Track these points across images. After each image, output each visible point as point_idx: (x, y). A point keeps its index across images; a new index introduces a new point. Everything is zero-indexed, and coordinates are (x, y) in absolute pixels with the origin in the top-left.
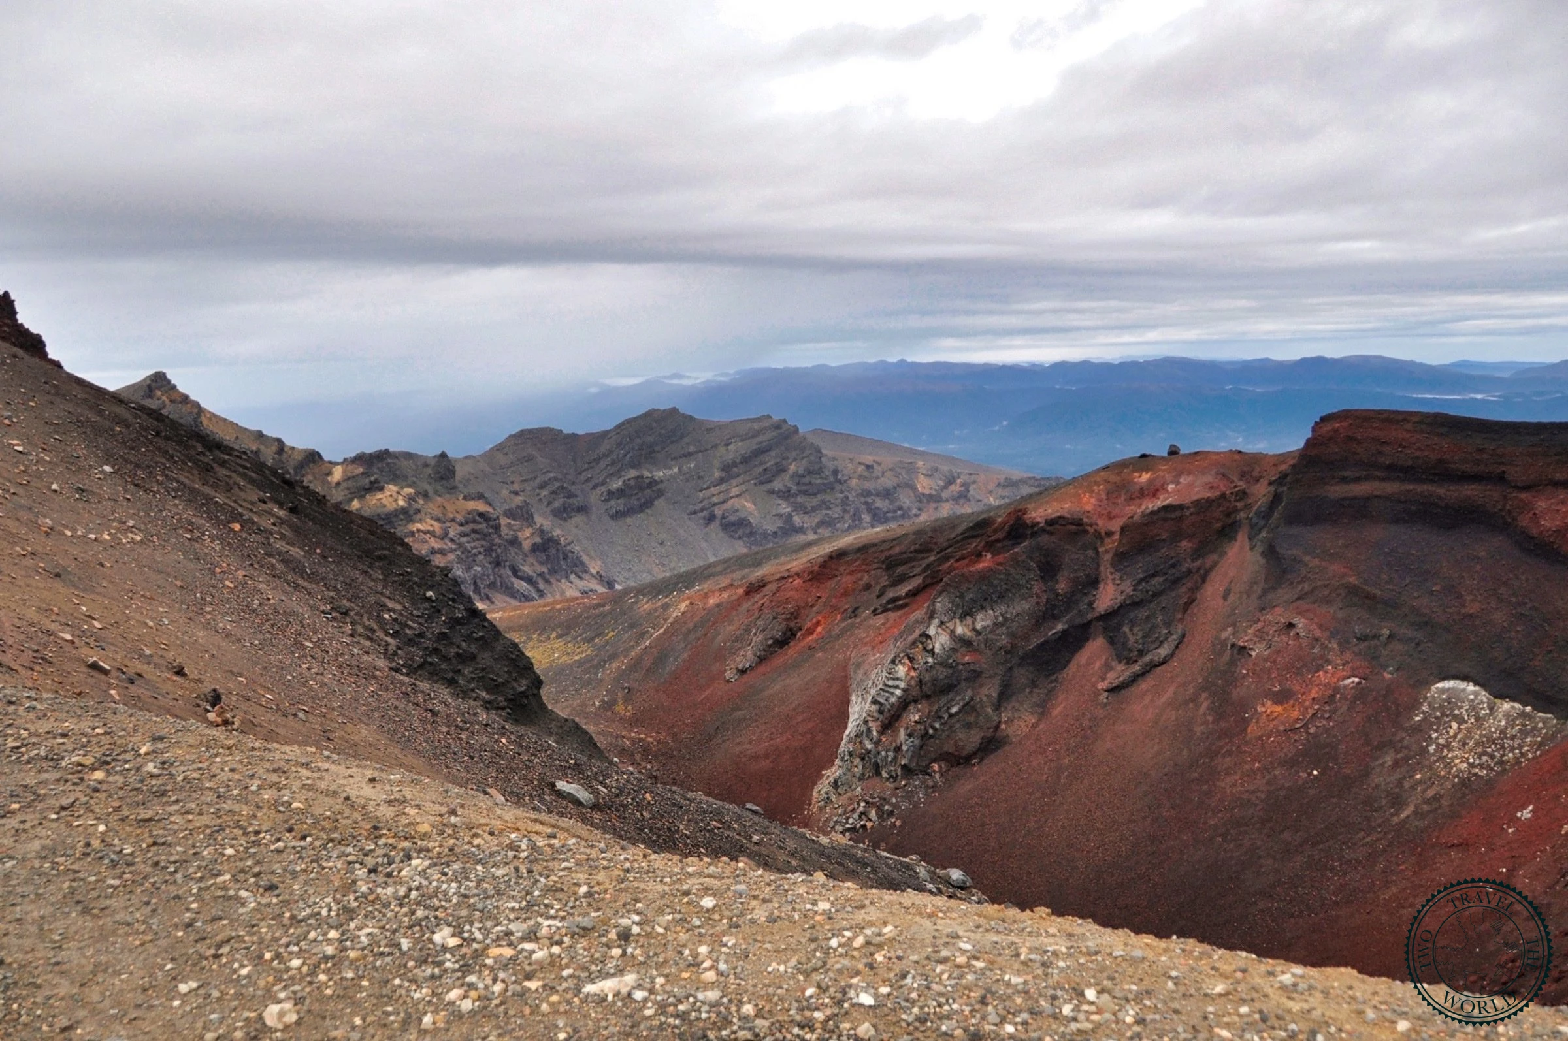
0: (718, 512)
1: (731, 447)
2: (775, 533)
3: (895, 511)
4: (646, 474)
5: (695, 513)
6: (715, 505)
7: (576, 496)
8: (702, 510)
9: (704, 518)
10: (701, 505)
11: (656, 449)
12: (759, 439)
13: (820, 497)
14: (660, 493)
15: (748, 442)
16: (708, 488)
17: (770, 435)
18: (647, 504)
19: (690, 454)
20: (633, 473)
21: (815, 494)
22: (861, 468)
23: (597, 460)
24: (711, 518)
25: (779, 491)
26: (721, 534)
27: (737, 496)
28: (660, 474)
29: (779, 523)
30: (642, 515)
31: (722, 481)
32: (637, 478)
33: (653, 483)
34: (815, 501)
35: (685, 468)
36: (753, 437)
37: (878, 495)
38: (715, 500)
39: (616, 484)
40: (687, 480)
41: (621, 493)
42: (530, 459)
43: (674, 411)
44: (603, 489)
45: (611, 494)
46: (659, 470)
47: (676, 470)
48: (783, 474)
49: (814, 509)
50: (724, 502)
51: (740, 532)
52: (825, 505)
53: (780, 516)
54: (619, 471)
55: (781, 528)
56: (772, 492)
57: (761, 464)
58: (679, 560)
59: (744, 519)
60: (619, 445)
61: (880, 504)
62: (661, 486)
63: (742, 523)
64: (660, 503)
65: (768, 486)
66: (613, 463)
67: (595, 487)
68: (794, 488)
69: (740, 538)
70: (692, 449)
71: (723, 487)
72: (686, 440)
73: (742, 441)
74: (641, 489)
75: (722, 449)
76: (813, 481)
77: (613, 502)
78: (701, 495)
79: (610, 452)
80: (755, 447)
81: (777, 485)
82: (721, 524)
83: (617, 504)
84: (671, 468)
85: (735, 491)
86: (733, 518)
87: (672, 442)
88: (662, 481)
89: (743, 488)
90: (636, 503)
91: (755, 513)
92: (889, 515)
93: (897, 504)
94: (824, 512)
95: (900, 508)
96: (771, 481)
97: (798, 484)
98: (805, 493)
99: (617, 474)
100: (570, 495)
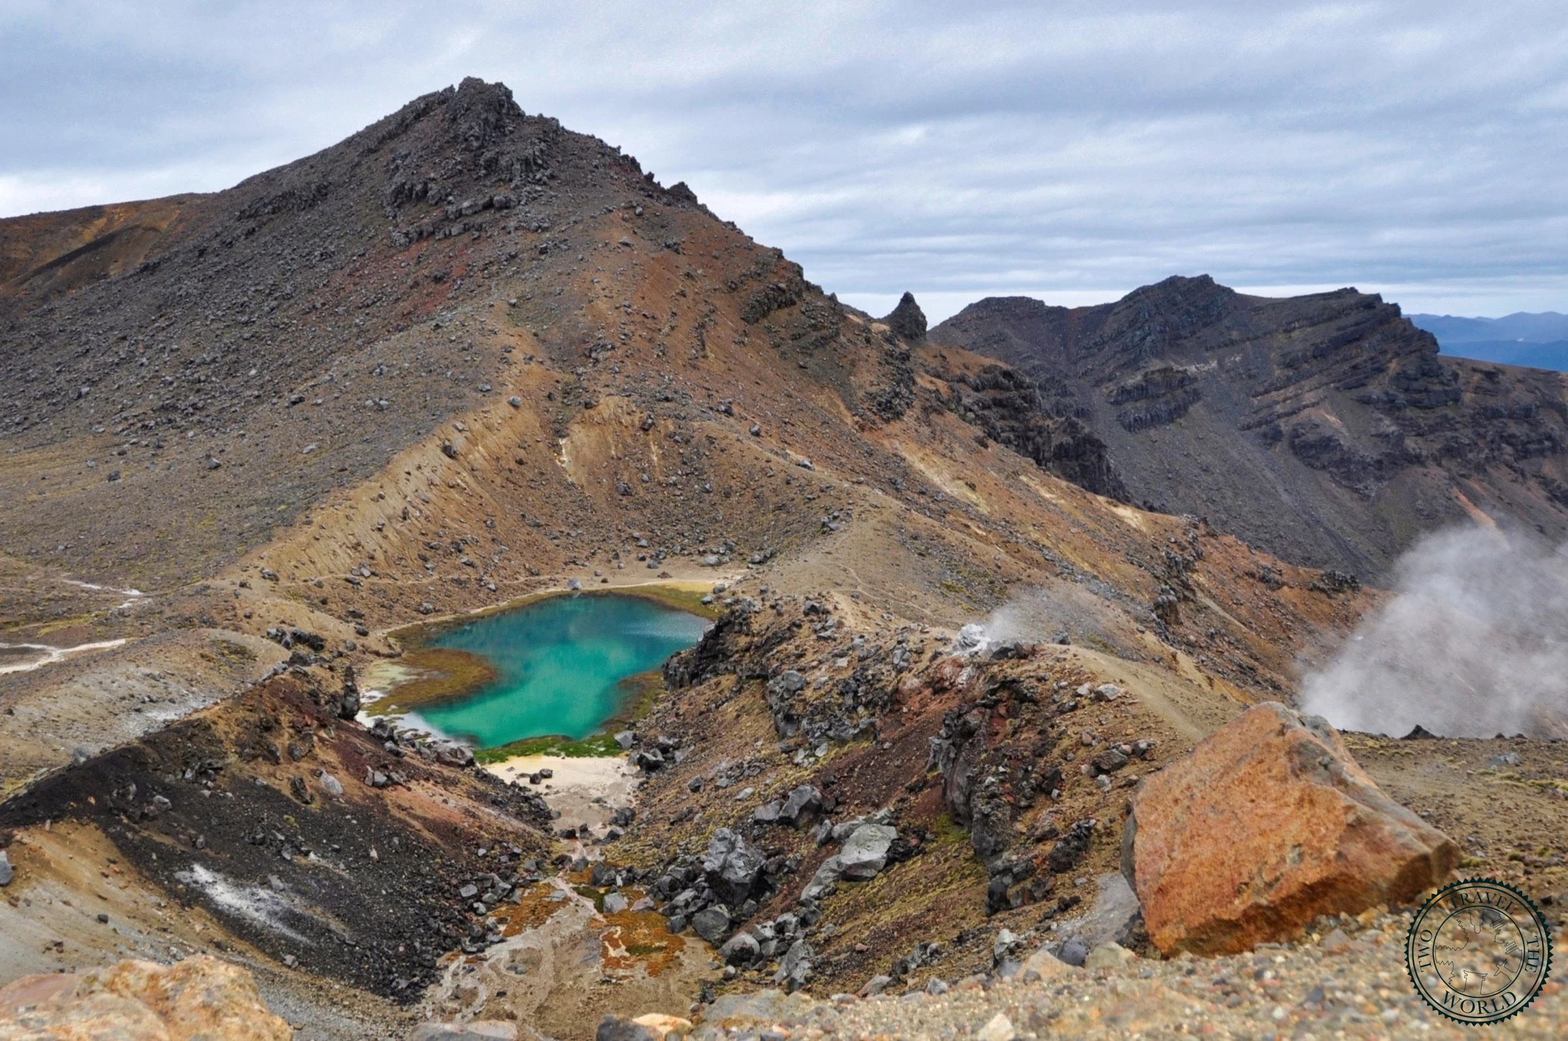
0: (1284, 426)
1: (1296, 334)
2: (1380, 462)
3: (1540, 442)
4: (1176, 367)
5: (1249, 428)
6: (1279, 417)
7: (1073, 395)
8: (1259, 424)
9: (1265, 436)
10: (1257, 418)
11: (1183, 333)
12: (1343, 322)
13: (1441, 411)
14: (1196, 396)
15: (1322, 326)
16: (1267, 392)
17: (1353, 318)
18: (1178, 411)
19: (1232, 343)
20: (1156, 364)
21: (1430, 407)
22: (1477, 377)
23: (1100, 346)
24: (1276, 436)
25: (1379, 400)
26: (1294, 461)
27: (1313, 405)
28: (1192, 369)
29: (1385, 448)
30: (1171, 427)
31: (1288, 382)
32: (1165, 370)
33: (1185, 380)
34: (1432, 417)
35: (1228, 363)
36: (1330, 319)
37: (1511, 416)
38: (1279, 409)
39: (1134, 379)
40: (1233, 381)
41: (1141, 391)
42: (1002, 339)
43: (1205, 281)
44: (1111, 386)
45: (1127, 394)
46: (1190, 363)
47: (1214, 364)
48: (1380, 377)
49: (1433, 429)
50: (1293, 413)
51: (1325, 458)
52: (1446, 423)
53: (1385, 437)
54: (1136, 360)
55: (1388, 455)
56: (1366, 401)
57: (1345, 360)
58: (1236, 495)
59: (1330, 439)
60: (1132, 324)
61: (1516, 429)
62: (1196, 385)
63: (1327, 443)
64: (1196, 409)
65: (1361, 392)
66: (1125, 350)
67: (1098, 383)
68: (1401, 398)
69: (1324, 467)
70: (1235, 335)
71: (1291, 391)
72: (1226, 322)
73: (1313, 325)
74: (1170, 387)
75: (1281, 337)
76: (1430, 387)
77: (1129, 406)
78: (1255, 401)
79: (1120, 333)
80: (1335, 334)
81: (1374, 389)
82: (1292, 446)
83: (1136, 409)
84: (1206, 362)
85: (1309, 397)
86: (1311, 437)
87: (1206, 325)
88: (1196, 379)
89: (1321, 392)
90: (1164, 407)
91: (1344, 430)
92: (1532, 447)
93: (1542, 430)
94: (1449, 434)
95: (1549, 438)
96: (1363, 385)
97: (1406, 390)
98: (1416, 404)
99: (1132, 365)
100: (1065, 393)
